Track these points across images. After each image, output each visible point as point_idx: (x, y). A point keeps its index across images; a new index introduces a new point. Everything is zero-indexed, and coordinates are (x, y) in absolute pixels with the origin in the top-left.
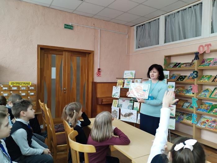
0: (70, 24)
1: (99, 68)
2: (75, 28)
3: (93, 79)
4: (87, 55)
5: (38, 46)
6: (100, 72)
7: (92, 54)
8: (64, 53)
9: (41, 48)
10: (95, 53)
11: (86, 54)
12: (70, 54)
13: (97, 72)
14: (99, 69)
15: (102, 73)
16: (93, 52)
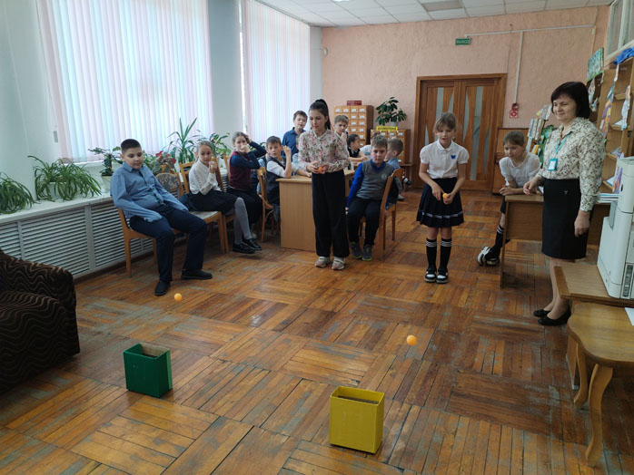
0: (466, 36)
1: (515, 102)
2: (475, 42)
3: (502, 123)
4: (496, 82)
6: (517, 109)
7: (502, 80)
8: (456, 84)
9: (421, 81)
10: (509, 76)
11: (494, 82)
12: (464, 83)
13: (511, 110)
14: (515, 105)
15: (520, 112)
16: (506, 74)
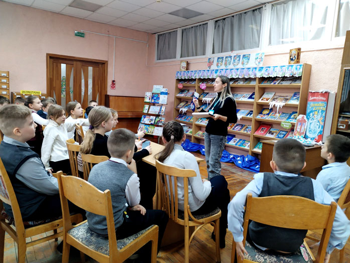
0: (82, 31)
1: (113, 80)
2: (87, 36)
4: (100, 65)
5: (47, 54)
6: (114, 84)
7: (106, 65)
8: (75, 63)
9: (50, 57)
10: (109, 63)
13: (111, 83)
15: (117, 86)
